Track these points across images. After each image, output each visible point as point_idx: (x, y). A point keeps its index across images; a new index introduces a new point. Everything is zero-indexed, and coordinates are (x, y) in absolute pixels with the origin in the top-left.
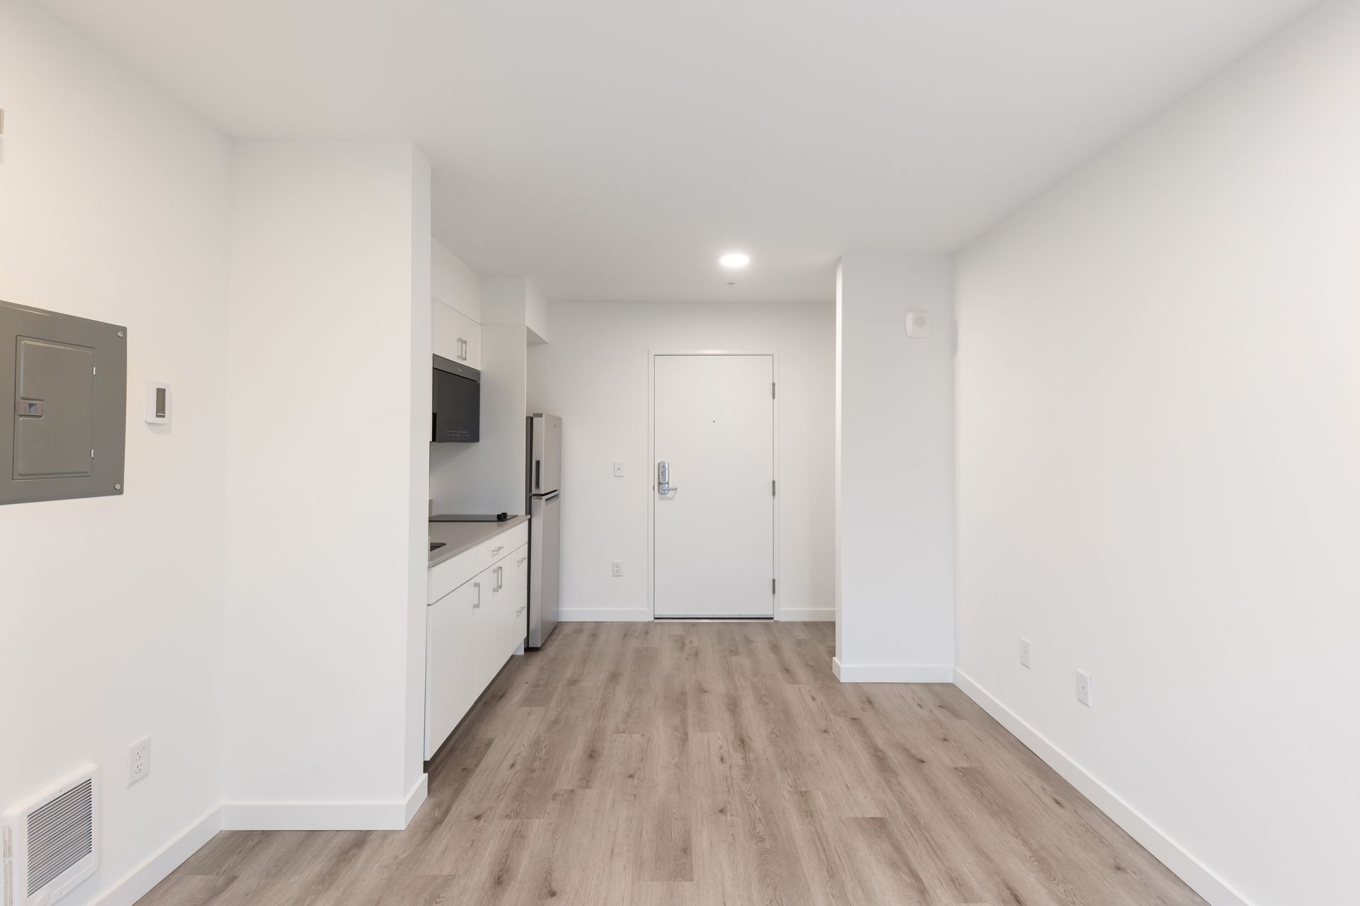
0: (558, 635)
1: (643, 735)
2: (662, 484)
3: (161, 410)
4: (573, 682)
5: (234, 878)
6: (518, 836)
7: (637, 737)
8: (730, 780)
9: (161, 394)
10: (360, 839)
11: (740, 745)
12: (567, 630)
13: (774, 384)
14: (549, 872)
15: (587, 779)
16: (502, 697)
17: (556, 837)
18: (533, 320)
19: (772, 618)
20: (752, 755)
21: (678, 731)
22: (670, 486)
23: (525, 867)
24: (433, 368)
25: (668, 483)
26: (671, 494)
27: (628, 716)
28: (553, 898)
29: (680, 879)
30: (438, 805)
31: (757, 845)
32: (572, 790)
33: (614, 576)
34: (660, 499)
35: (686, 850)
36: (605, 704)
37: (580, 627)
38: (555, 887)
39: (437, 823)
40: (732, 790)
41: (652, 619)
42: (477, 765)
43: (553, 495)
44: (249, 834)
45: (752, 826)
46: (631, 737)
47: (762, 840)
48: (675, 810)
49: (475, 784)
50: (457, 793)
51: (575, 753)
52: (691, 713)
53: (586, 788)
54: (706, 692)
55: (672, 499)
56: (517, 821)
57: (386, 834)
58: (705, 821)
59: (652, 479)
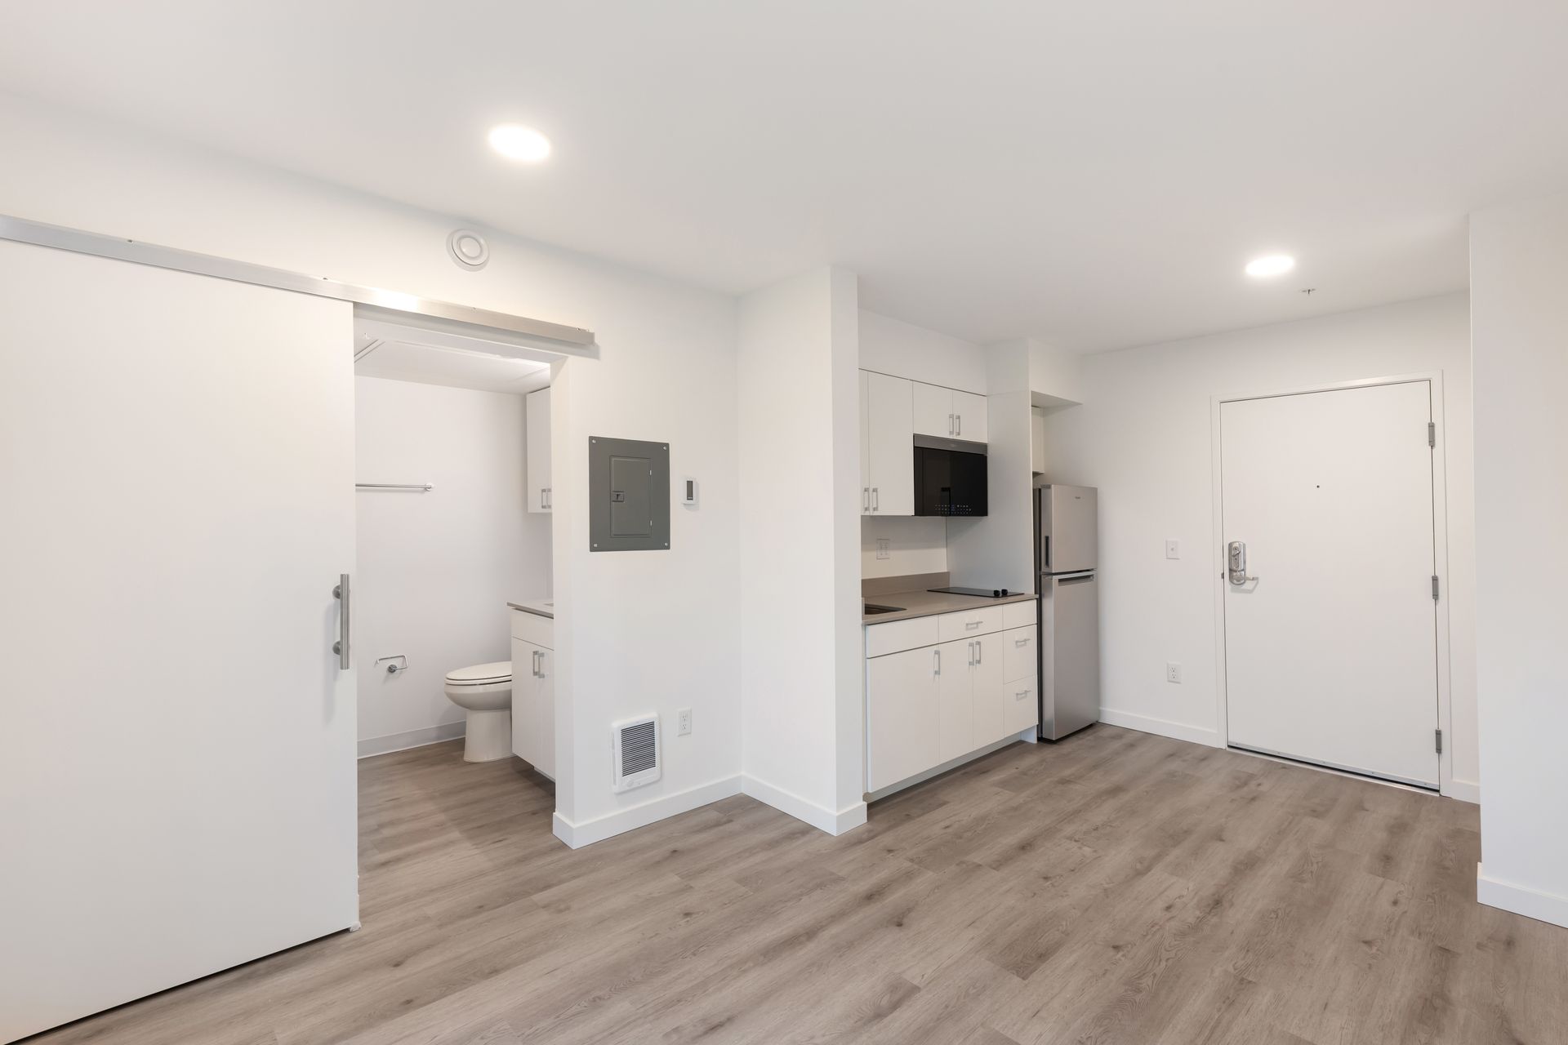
0: (1089, 735)
1: (1095, 851)
2: (1236, 571)
3: (690, 495)
4: (1064, 782)
5: (731, 821)
6: (909, 876)
7: (1087, 850)
8: (1157, 927)
9: (690, 484)
10: (807, 830)
11: (1209, 905)
12: (1105, 733)
13: (1432, 426)
14: (910, 910)
15: (999, 864)
16: (984, 773)
17: (936, 891)
18: (1043, 381)
19: (1438, 791)
20: (1214, 920)
21: (1141, 863)
22: (1247, 575)
23: (895, 899)
24: (914, 447)
25: (1243, 570)
26: (1248, 585)
27: (1096, 829)
28: (898, 928)
29: (1015, 972)
30: (870, 831)
31: (1126, 991)
32: (980, 865)
33: (1169, 681)
34: (1232, 591)
35: (1042, 957)
36: (1080, 811)
37: (1123, 732)
38: (905, 921)
39: (861, 842)
40: (1149, 937)
41: (1224, 746)
42: (919, 816)
43: (1084, 576)
44: (754, 800)
45: (1139, 975)
46: (1080, 848)
47: (1138, 991)
48: (1064, 923)
49: (906, 829)
50: (889, 829)
51: (1012, 839)
52: (1175, 854)
53: (994, 869)
54: (1223, 840)
55: (1250, 592)
56: (916, 866)
57: (824, 834)
58: (1087, 945)
59: (1222, 564)
